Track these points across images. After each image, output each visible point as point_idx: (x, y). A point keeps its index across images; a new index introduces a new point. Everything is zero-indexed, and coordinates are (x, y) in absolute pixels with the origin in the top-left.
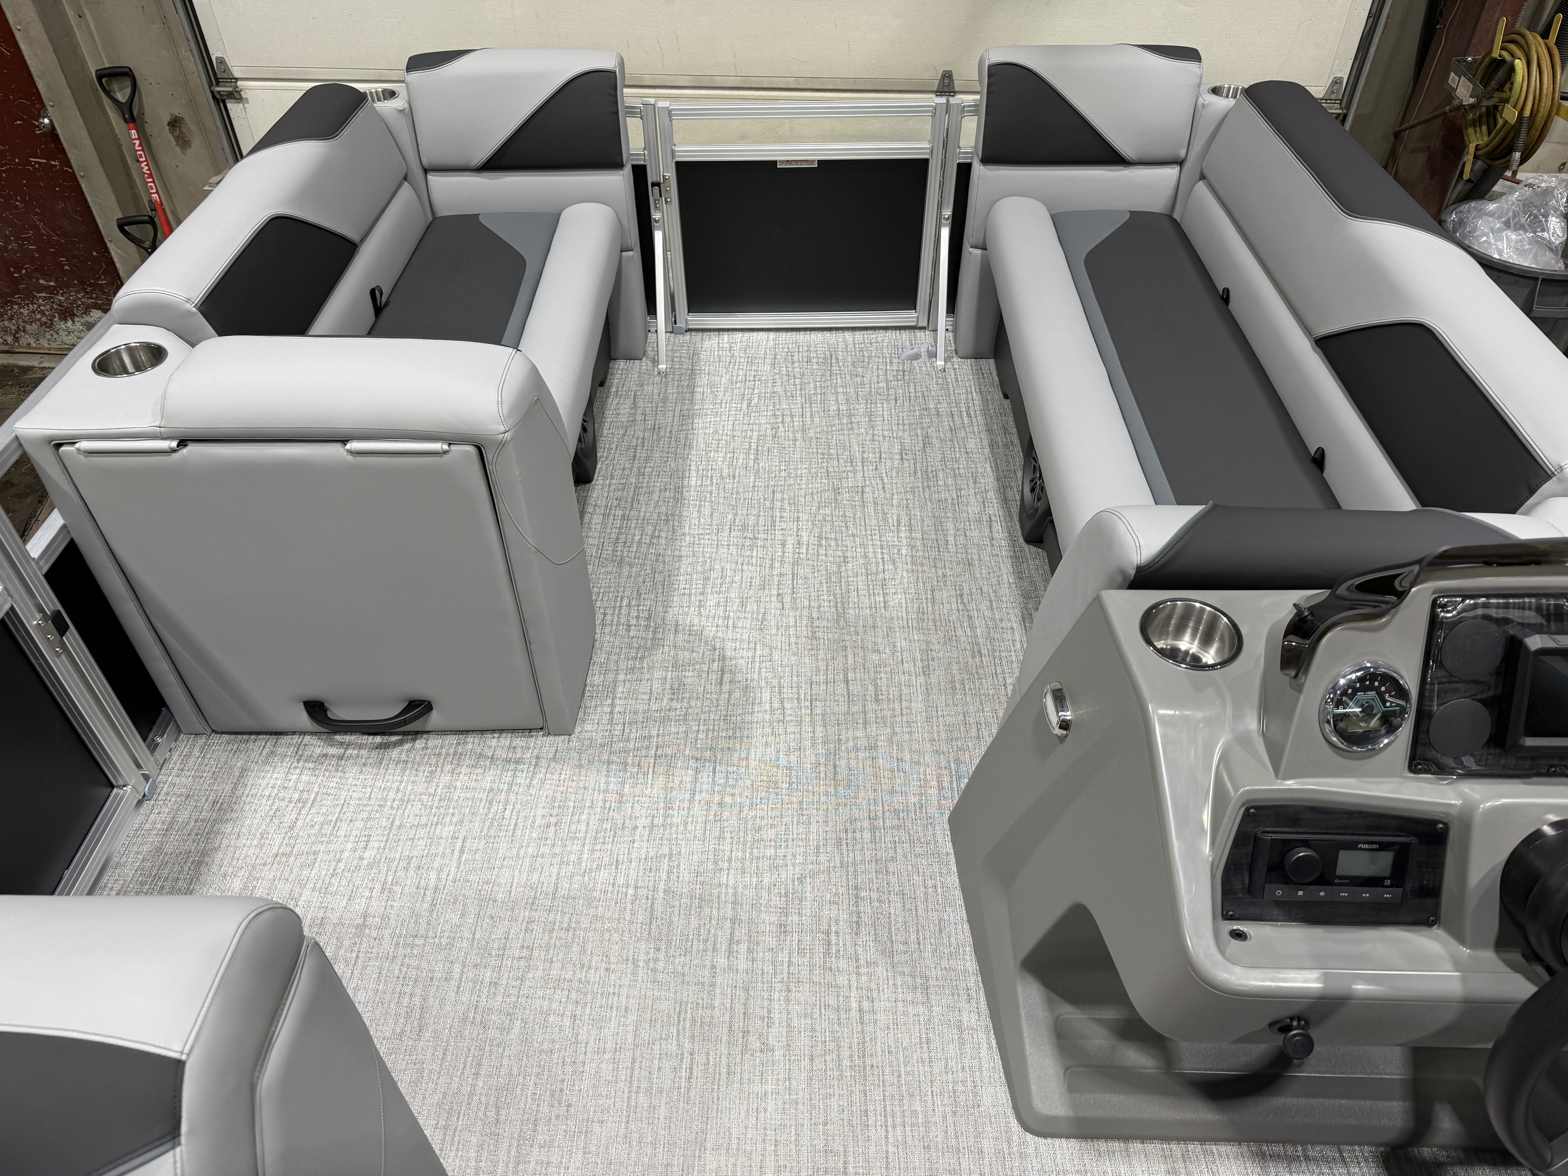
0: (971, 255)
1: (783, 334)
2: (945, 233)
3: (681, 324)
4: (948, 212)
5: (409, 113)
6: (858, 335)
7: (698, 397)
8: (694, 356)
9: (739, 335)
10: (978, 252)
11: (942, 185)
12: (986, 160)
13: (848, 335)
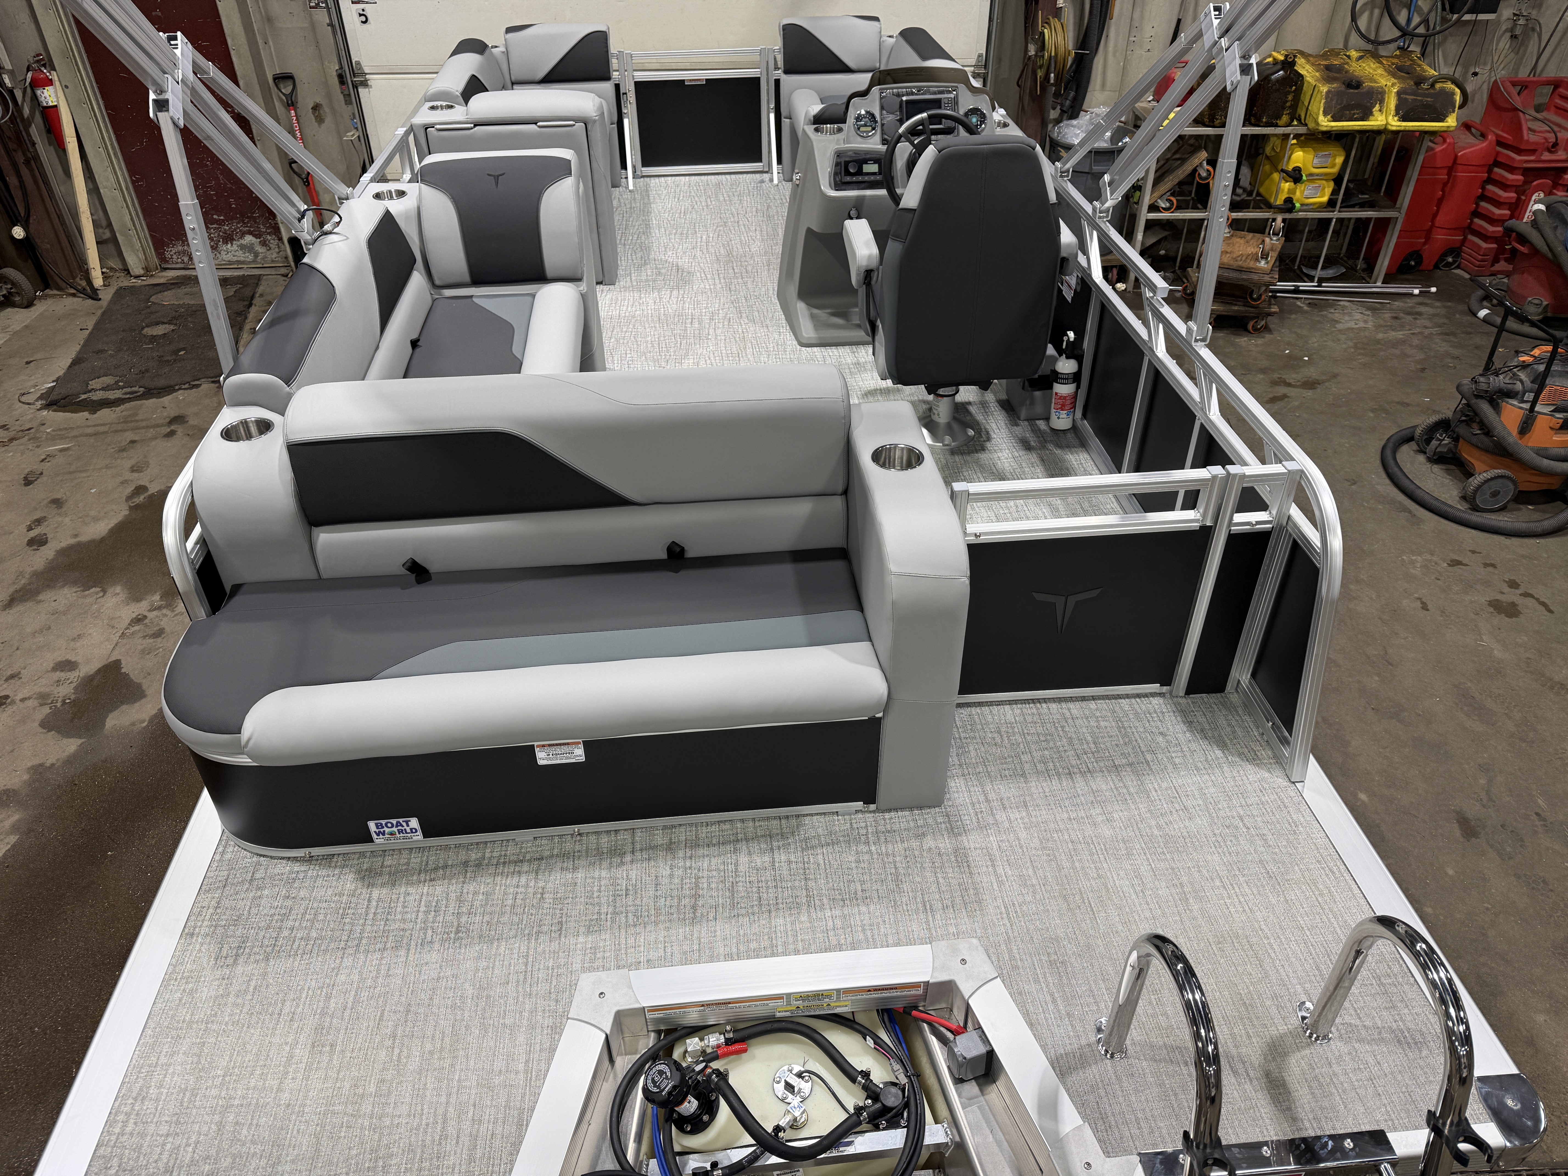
0: (785, 122)
1: (693, 178)
2: (772, 116)
3: (638, 173)
4: (772, 106)
5: (507, 53)
6: (733, 176)
7: (651, 198)
8: (647, 186)
9: (670, 178)
10: (788, 120)
11: (768, 90)
12: (787, 72)
13: (728, 176)
